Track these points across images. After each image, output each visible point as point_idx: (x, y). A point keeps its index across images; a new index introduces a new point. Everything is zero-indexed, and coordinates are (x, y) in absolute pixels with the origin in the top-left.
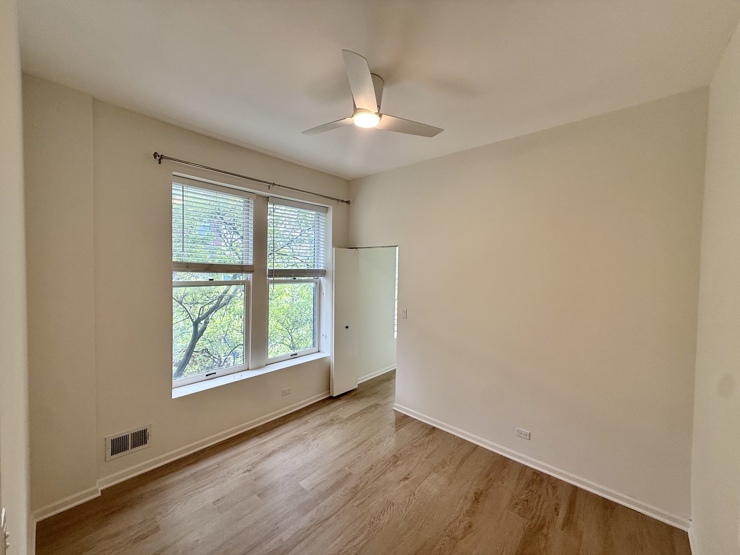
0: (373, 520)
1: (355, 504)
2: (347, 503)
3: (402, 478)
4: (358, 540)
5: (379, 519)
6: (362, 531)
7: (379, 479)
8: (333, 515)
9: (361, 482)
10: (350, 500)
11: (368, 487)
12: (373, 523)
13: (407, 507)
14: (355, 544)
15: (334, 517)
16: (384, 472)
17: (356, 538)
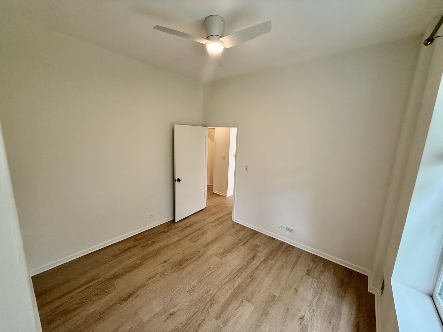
0: (202, 282)
1: (212, 291)
2: (217, 292)
3: (174, 315)
4: (209, 273)
5: (198, 282)
6: (207, 277)
7: (194, 313)
8: (224, 284)
9: (208, 310)
10: (216, 294)
11: (202, 305)
12: (202, 281)
13: (179, 290)
14: (211, 271)
15: (223, 283)
16: (188, 321)
17: (210, 274)
